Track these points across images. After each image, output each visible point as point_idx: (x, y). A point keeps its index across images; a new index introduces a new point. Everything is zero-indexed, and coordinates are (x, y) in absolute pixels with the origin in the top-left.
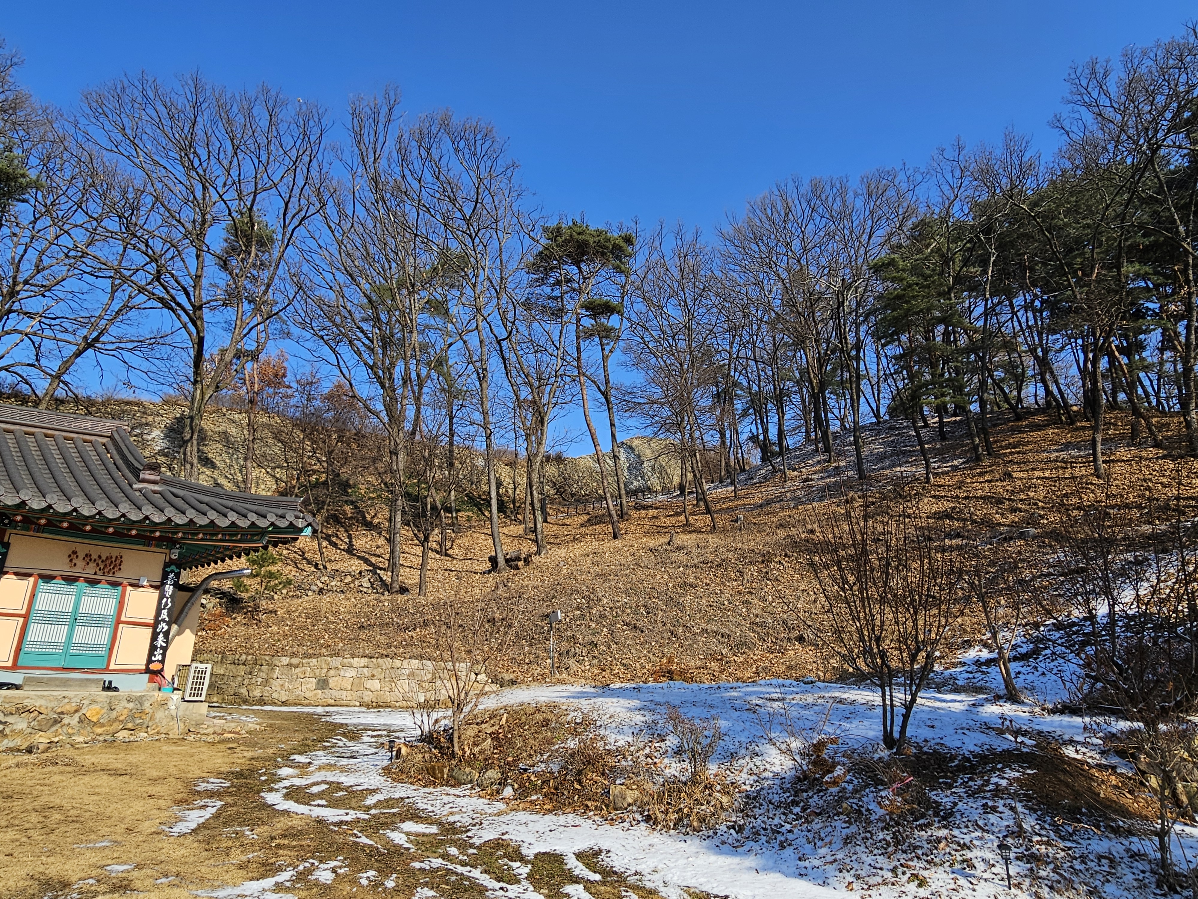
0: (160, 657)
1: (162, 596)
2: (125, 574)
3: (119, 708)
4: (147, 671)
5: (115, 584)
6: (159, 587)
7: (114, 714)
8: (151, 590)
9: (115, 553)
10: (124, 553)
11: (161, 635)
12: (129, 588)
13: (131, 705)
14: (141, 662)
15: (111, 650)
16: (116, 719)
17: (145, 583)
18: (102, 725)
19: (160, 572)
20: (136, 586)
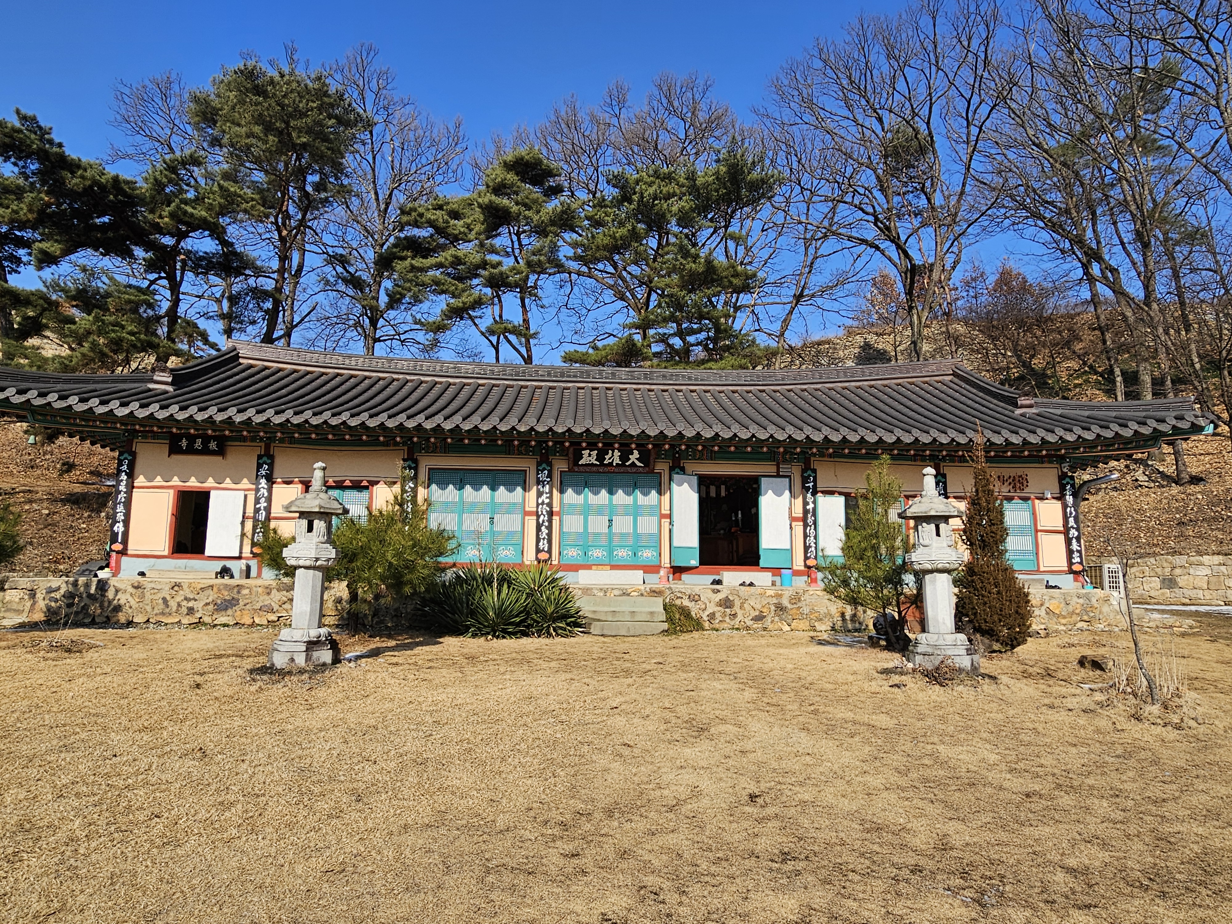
0: (1078, 560)
1: (1065, 506)
2: (1031, 490)
3: (1073, 603)
4: (1071, 571)
5: (1025, 499)
6: (1061, 497)
7: (1070, 608)
8: (1054, 501)
9: (1020, 472)
10: (1027, 471)
11: (1074, 541)
12: (1037, 501)
13: (1081, 601)
14: (1063, 564)
15: (1037, 554)
16: (1073, 612)
17: (1049, 496)
18: (1064, 617)
19: (1057, 485)
20: (1041, 499)
